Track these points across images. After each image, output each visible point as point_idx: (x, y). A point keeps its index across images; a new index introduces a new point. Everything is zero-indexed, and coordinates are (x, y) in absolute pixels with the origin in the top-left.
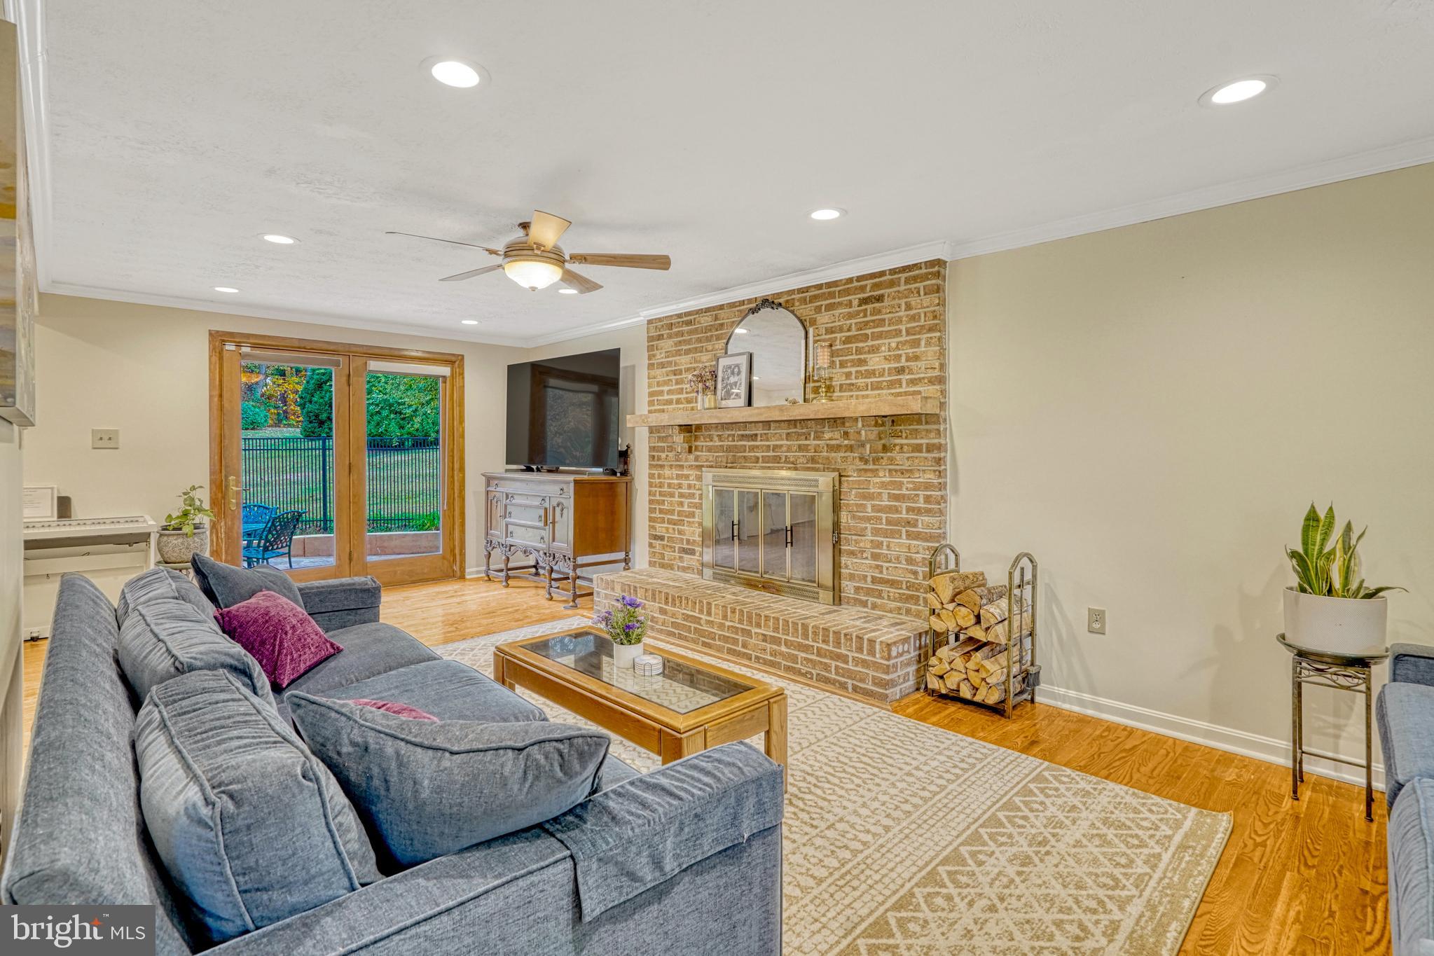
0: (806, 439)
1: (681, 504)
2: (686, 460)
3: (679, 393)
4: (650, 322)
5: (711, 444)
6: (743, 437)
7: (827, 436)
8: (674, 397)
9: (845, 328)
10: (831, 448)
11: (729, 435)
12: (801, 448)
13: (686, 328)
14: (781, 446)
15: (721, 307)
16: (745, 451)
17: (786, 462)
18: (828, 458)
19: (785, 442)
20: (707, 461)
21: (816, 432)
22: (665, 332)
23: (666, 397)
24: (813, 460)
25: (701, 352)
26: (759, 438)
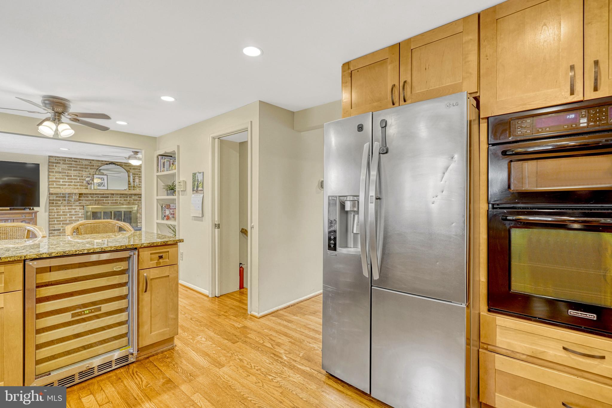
0: (127, 198)
1: (72, 218)
2: (74, 204)
3: (70, 183)
4: (49, 156)
5: (87, 199)
6: (102, 197)
7: (133, 197)
8: (67, 184)
9: (139, 174)
10: (134, 200)
11: (96, 197)
12: (125, 200)
13: (73, 163)
14: (118, 200)
15: (93, 160)
16: (104, 201)
17: (119, 203)
18: (133, 202)
19: (119, 199)
20: (85, 204)
21: (130, 197)
22: (62, 162)
23: (61, 183)
24: (129, 203)
25: (83, 171)
26: (109, 197)
